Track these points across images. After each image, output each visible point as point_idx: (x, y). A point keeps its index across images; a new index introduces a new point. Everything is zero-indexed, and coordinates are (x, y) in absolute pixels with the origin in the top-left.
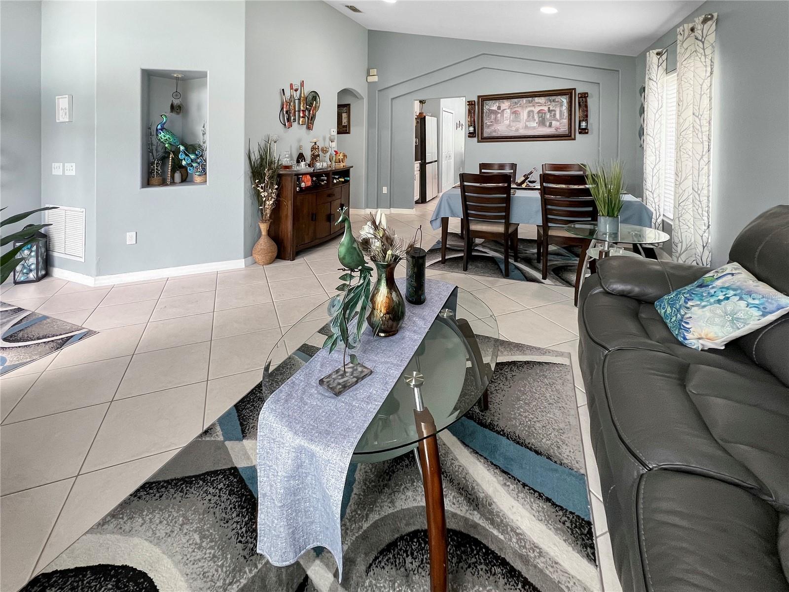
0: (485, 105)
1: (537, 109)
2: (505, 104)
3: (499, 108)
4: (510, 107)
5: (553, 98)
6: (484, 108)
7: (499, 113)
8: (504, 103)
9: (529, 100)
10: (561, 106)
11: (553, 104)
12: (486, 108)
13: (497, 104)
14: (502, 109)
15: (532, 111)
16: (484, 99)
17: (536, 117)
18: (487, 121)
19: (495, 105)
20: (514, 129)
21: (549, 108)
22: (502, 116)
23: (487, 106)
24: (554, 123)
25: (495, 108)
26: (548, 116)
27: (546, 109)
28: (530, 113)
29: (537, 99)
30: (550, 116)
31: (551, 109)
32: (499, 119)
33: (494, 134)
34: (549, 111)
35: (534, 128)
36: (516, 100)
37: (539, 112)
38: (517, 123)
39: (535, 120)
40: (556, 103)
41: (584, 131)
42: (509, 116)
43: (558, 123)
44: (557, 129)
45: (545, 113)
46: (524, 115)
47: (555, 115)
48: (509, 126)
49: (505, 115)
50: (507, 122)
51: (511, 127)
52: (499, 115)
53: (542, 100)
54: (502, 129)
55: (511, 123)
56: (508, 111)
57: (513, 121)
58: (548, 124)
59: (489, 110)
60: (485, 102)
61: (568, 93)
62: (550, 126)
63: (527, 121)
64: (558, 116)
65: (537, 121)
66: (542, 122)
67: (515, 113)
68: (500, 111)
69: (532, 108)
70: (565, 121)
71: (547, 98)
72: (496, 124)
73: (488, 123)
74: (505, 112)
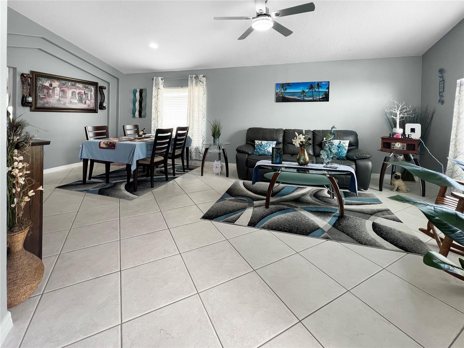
0: (38, 80)
1: (77, 91)
2: (56, 84)
3: (51, 85)
4: (59, 86)
5: (87, 86)
6: (38, 83)
7: (51, 89)
8: (54, 82)
9: (72, 84)
10: (91, 91)
11: (87, 89)
12: (39, 83)
13: (50, 82)
14: (53, 86)
15: (75, 92)
16: (36, 76)
17: (77, 96)
18: (40, 94)
19: (47, 82)
20: (62, 103)
21: (85, 92)
22: (53, 91)
23: (40, 82)
24: (87, 101)
25: (47, 84)
26: (84, 97)
27: (83, 92)
28: (73, 93)
29: (78, 85)
30: (85, 97)
31: (86, 92)
32: (51, 94)
33: (47, 105)
34: (85, 93)
35: (76, 103)
36: (64, 82)
37: (79, 93)
38: (65, 99)
39: (76, 98)
40: (89, 90)
41: (102, 107)
42: (58, 93)
43: (89, 102)
44: (89, 106)
45: (82, 95)
46: (69, 93)
47: (88, 96)
48: (59, 100)
49: (56, 92)
50: (57, 97)
51: (60, 101)
52: (51, 91)
53: (81, 86)
54: (53, 101)
55: (60, 98)
56: (58, 89)
57: (62, 97)
58: (84, 102)
59: (42, 85)
60: (38, 77)
61: (95, 84)
62: (85, 103)
63: (71, 98)
64: (89, 98)
65: (78, 99)
66: (81, 100)
67: (63, 91)
68: (51, 88)
69: (75, 90)
70: (93, 101)
71: (84, 85)
72: (49, 97)
73: (41, 96)
74: (56, 89)
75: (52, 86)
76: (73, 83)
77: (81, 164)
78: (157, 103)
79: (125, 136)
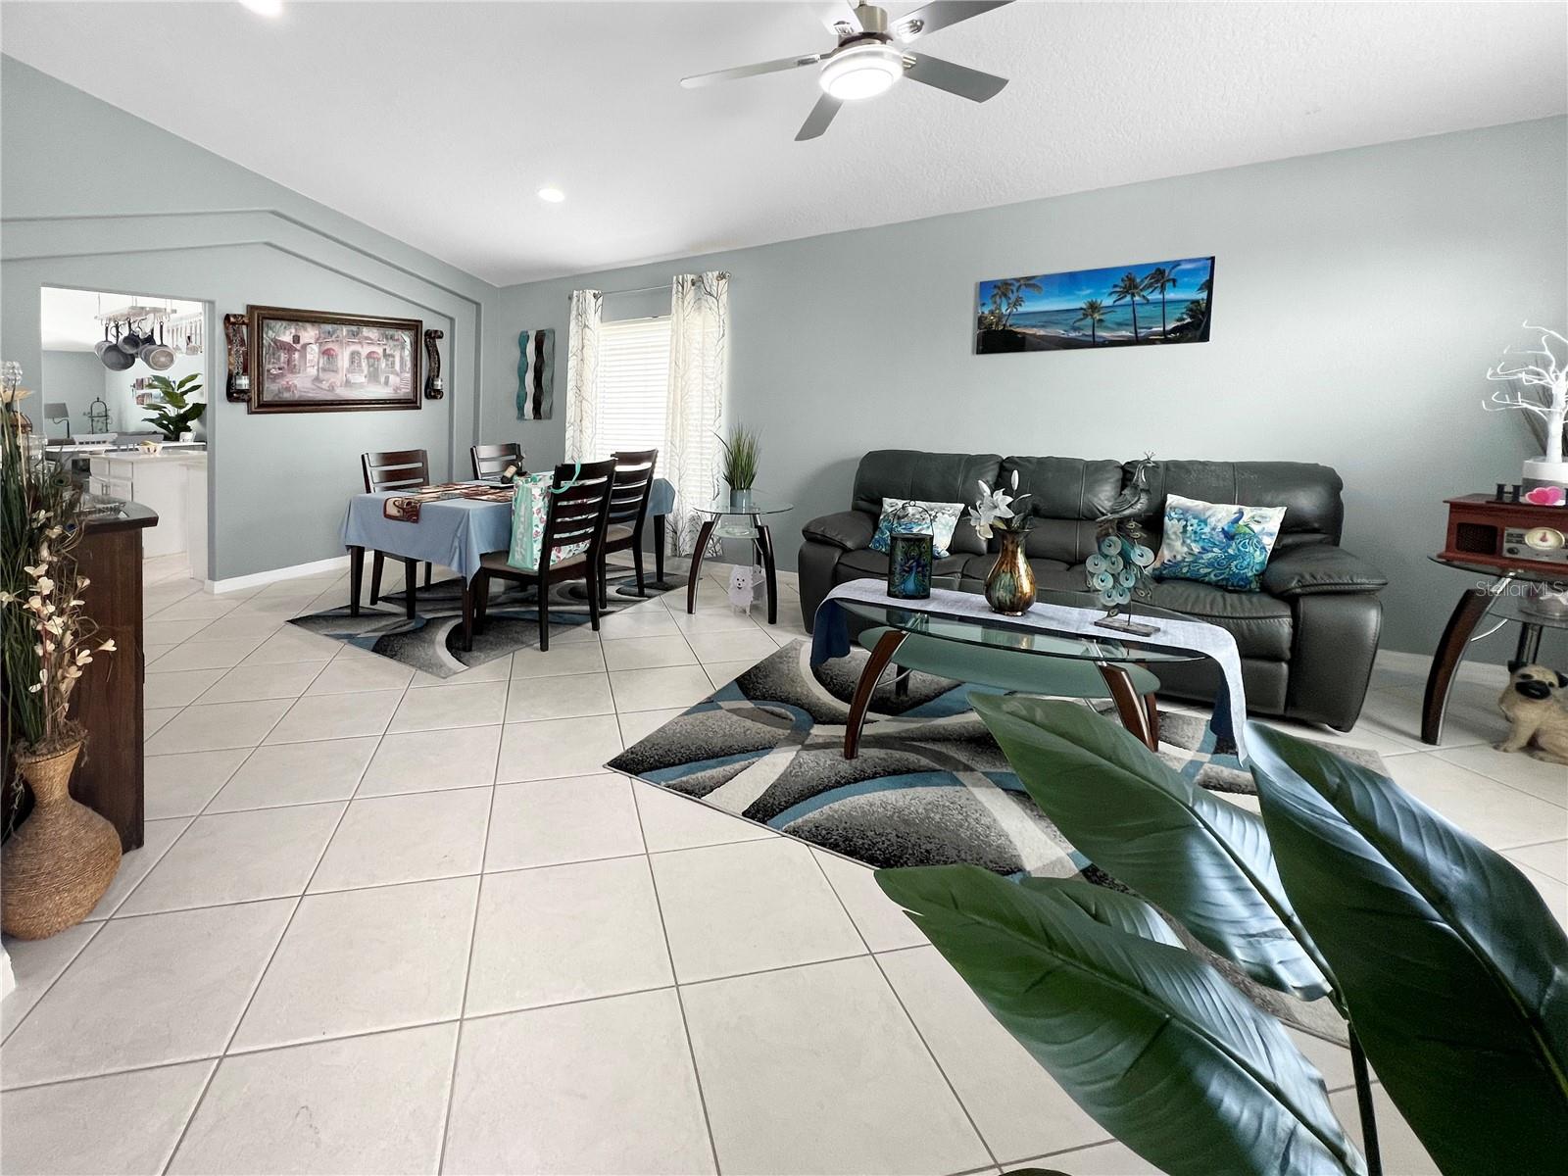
0: (265, 329)
1: (365, 350)
2: (309, 334)
3: (297, 339)
4: (318, 339)
5: (390, 332)
6: (264, 336)
7: (296, 350)
8: (305, 330)
9: (352, 331)
10: (403, 348)
11: (391, 342)
12: (269, 336)
13: (293, 331)
14: (302, 342)
15: (358, 353)
16: (262, 316)
17: (364, 364)
18: (271, 366)
19: (288, 332)
20: (325, 385)
21: (385, 350)
22: (303, 356)
23: (270, 332)
24: (392, 377)
25: (287, 337)
26: (383, 364)
27: (380, 350)
28: (354, 355)
29: (366, 331)
30: (387, 365)
31: (388, 352)
32: (296, 363)
33: (287, 396)
34: (385, 355)
35: (361, 385)
36: (329, 327)
37: (370, 355)
38: (333, 374)
39: (363, 372)
40: (396, 343)
41: (433, 393)
42: (316, 360)
43: (398, 379)
44: (396, 389)
45: (379, 360)
46: (343, 359)
47: (393, 363)
48: (317, 379)
49: (309, 357)
50: (313, 371)
51: (321, 381)
52: (296, 355)
53: (372, 333)
54: (302, 383)
55: (320, 374)
56: (315, 347)
57: (324, 370)
58: (383, 380)
59: (275, 341)
60: (266, 322)
61: (413, 326)
62: (387, 383)
63: (348, 371)
64: (397, 367)
65: (366, 372)
66: (373, 376)
67: (327, 353)
68: (298, 347)
69: (357, 348)
70: (408, 376)
71: (382, 330)
72: (292, 373)
73: (274, 371)
74: (308, 349)
75: (298, 342)
76: (354, 328)
77: (346, 561)
78: (580, 374)
79: (477, 478)
